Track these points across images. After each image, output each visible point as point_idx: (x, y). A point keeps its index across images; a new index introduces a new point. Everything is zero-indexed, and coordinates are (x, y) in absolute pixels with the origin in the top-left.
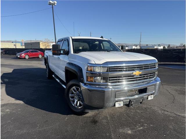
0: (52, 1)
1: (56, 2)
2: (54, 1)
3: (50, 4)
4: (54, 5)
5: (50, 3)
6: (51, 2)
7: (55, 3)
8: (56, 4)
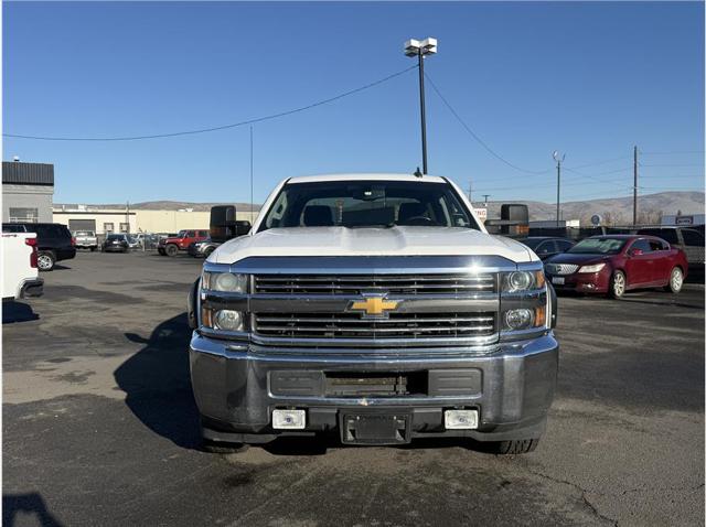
0: (420, 40)
1: (433, 41)
2: (426, 38)
3: (412, 52)
4: (428, 53)
5: (410, 48)
6: (415, 43)
7: (429, 46)
8: (434, 50)
